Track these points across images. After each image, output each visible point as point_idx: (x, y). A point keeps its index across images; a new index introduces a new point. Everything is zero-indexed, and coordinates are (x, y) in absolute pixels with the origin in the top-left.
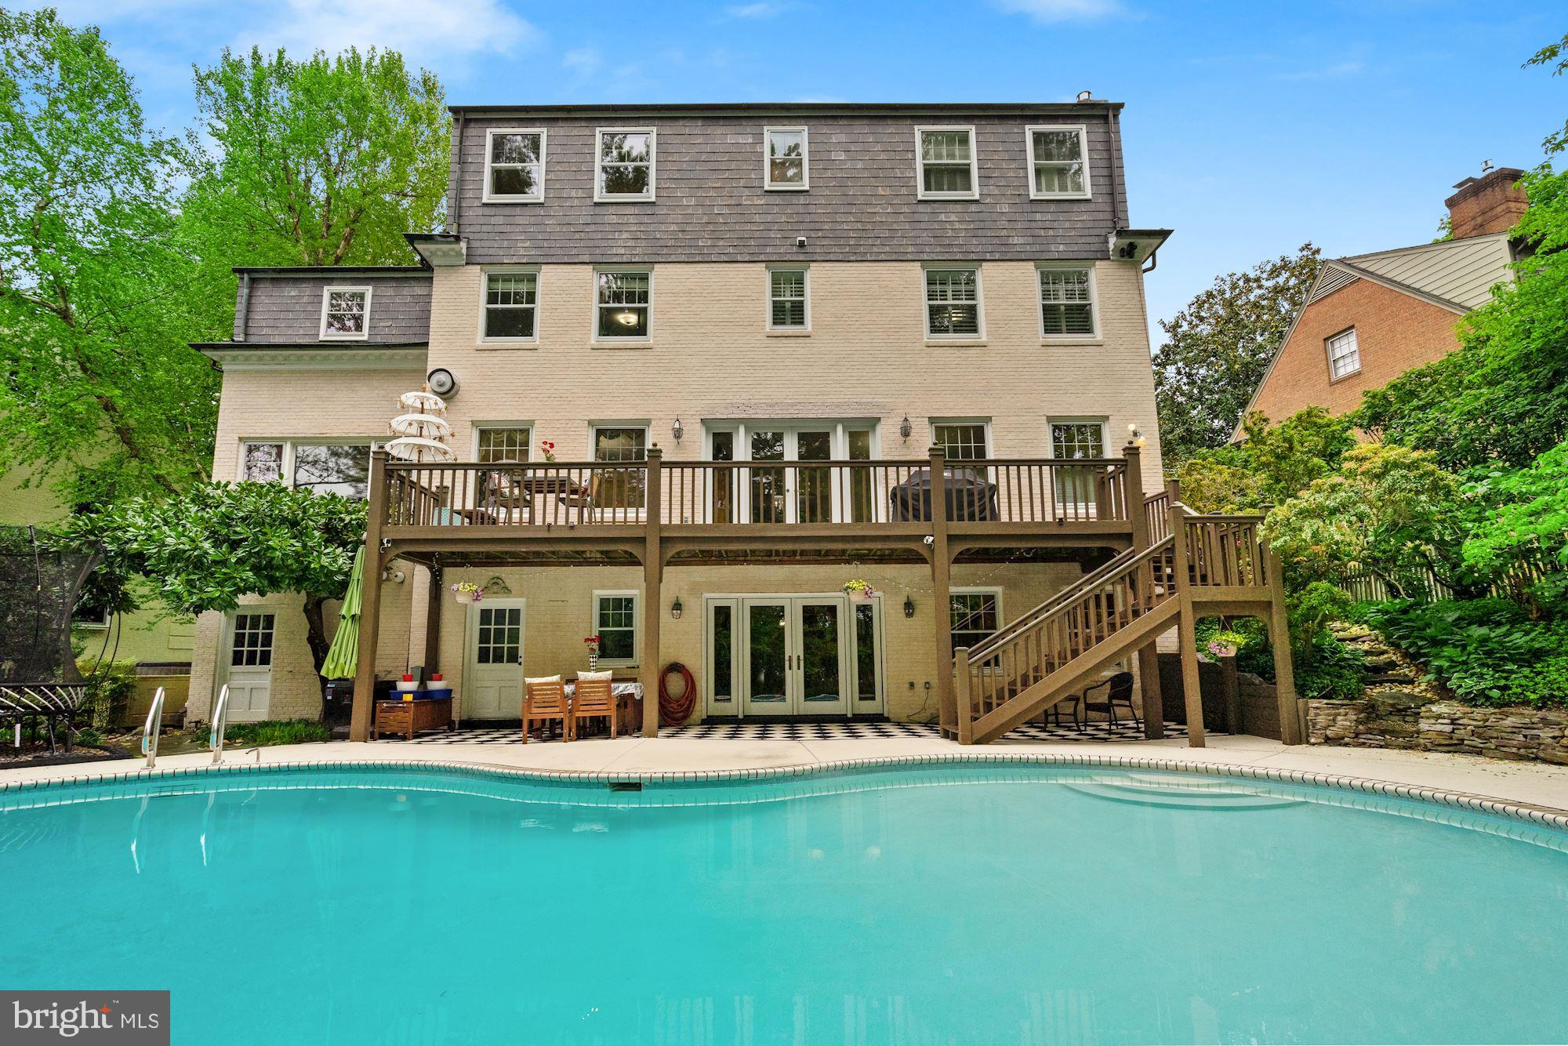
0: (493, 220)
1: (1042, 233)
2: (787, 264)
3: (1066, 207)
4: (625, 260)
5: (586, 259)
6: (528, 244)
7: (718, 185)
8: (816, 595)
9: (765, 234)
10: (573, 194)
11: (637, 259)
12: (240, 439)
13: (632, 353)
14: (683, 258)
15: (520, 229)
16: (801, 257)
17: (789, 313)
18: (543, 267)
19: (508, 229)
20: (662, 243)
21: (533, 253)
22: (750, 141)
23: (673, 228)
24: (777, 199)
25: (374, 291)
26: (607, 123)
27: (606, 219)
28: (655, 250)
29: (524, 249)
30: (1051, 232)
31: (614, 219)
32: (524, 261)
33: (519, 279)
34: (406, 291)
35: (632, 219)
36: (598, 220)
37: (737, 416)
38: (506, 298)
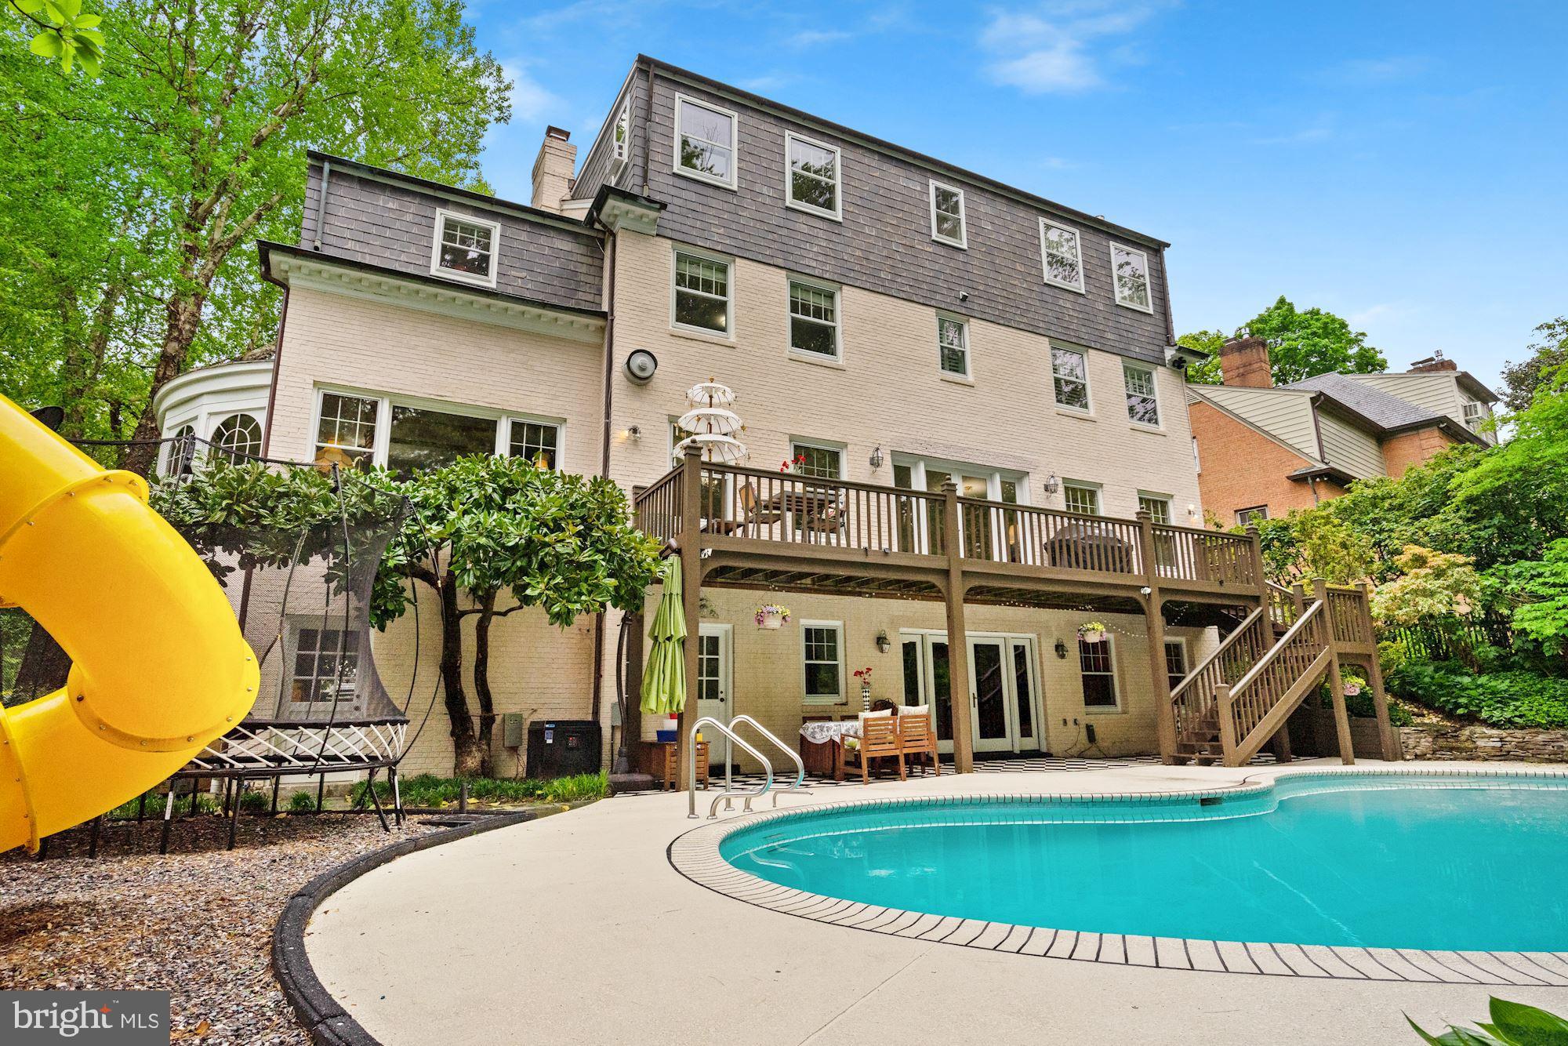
0: (684, 194)
1: (1125, 334)
2: (951, 314)
3: (1137, 316)
4: (817, 274)
5: (780, 262)
6: (722, 231)
7: (894, 222)
8: (989, 634)
9: (935, 281)
10: (765, 190)
11: (827, 276)
12: (315, 383)
13: (827, 371)
14: (868, 286)
15: (712, 212)
16: (964, 311)
17: (954, 361)
18: (737, 260)
19: (700, 208)
20: (849, 265)
21: (728, 242)
22: (919, 188)
23: (858, 253)
24: (942, 251)
25: (503, 230)
26: (795, 128)
27: (798, 227)
28: (844, 271)
29: (718, 236)
30: (1130, 335)
31: (805, 229)
32: (719, 248)
33: (709, 266)
34: (542, 240)
35: (821, 234)
36: (790, 225)
37: (921, 453)
38: (694, 283)
